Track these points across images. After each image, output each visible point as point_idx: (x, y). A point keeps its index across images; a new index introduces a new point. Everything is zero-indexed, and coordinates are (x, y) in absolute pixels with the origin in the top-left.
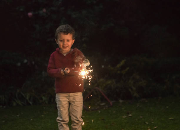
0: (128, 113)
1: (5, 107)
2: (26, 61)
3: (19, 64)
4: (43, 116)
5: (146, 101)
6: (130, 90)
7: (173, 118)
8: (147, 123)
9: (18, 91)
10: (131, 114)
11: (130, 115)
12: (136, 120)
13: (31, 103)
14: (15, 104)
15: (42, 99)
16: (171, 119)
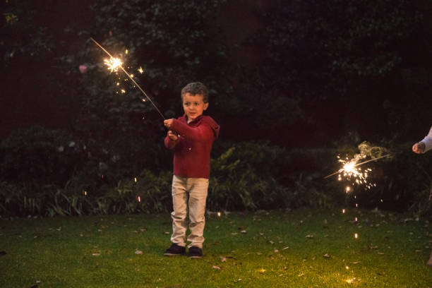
0: (240, 229)
1: (35, 217)
2: (72, 144)
3: (61, 149)
4: (99, 230)
5: (268, 213)
6: (241, 196)
7: (312, 236)
8: (272, 242)
9: (59, 192)
10: (244, 229)
11: (244, 231)
12: (254, 238)
13: (79, 213)
14: (52, 213)
15: (97, 206)
16: (310, 238)
